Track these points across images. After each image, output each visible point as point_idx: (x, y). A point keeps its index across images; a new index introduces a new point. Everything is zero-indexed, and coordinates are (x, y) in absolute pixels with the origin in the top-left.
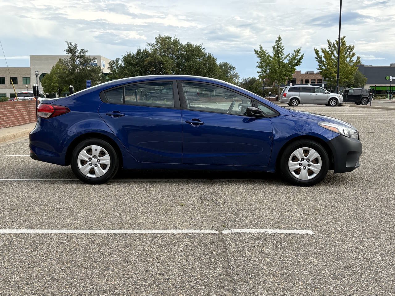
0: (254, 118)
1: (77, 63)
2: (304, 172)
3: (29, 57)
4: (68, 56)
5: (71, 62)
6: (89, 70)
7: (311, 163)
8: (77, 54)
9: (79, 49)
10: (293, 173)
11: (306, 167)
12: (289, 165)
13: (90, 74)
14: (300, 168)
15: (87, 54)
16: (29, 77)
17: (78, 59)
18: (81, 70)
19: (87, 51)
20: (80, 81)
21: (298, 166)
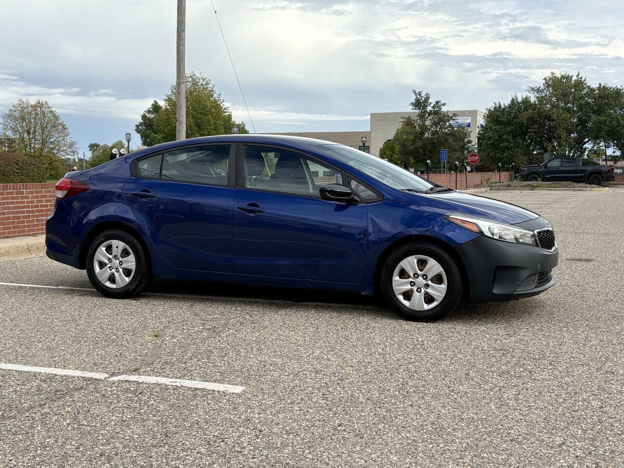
0: (344, 204)
1: (428, 123)
2: (418, 298)
3: (369, 117)
4: (415, 113)
5: (419, 121)
6: (446, 134)
7: (430, 283)
8: (429, 109)
9: (432, 101)
10: (401, 298)
11: (422, 289)
12: (394, 284)
13: (446, 140)
14: (412, 291)
15: (444, 109)
16: (369, 146)
17: (429, 116)
18: (434, 133)
19: (444, 104)
20: (430, 152)
21: (409, 287)
